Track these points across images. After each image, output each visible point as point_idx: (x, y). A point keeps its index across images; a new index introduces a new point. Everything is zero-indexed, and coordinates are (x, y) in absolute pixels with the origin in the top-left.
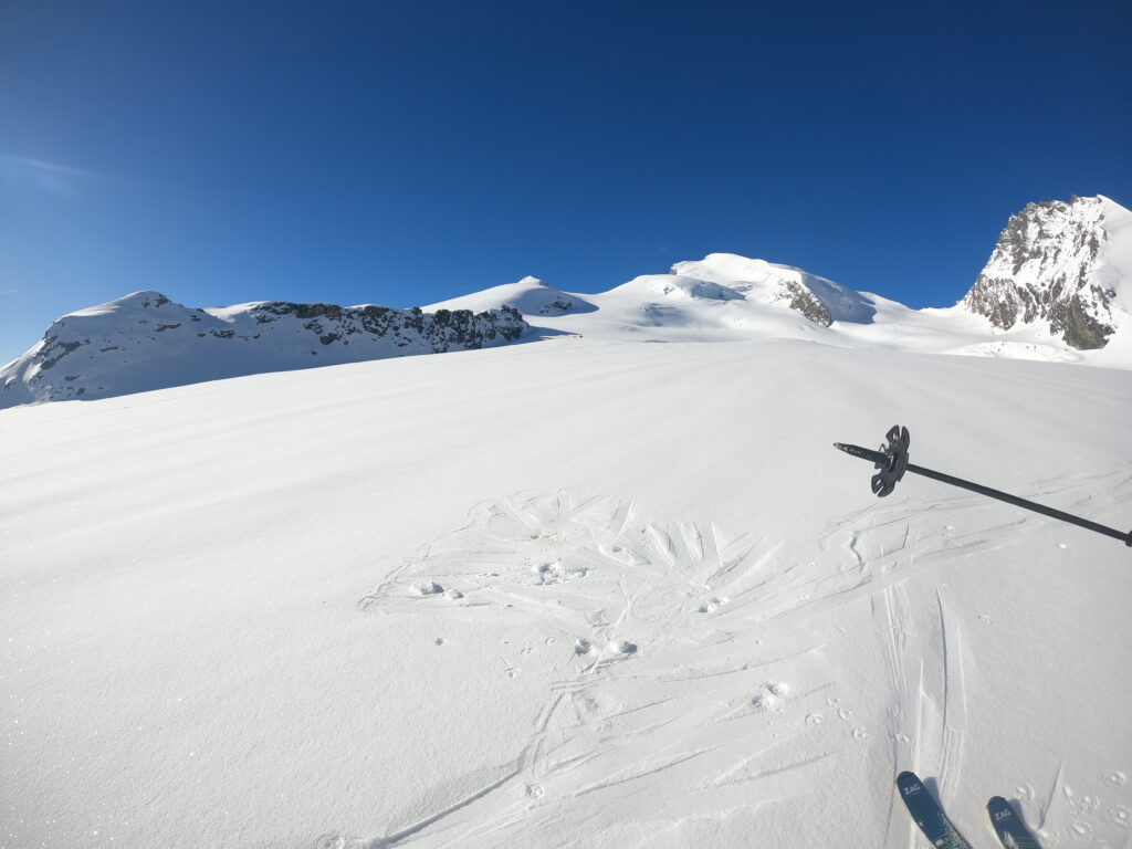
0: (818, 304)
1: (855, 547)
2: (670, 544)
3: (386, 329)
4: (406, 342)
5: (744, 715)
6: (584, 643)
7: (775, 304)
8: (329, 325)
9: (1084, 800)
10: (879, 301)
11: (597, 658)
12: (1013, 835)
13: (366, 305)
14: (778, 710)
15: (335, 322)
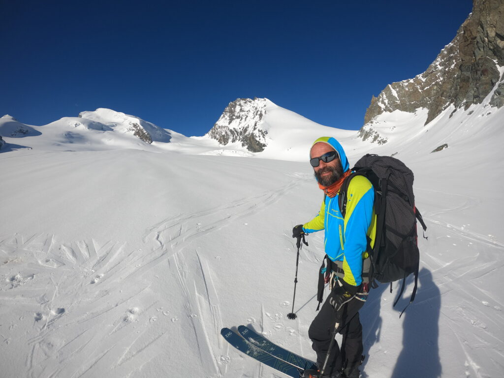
0: (146, 134)
1: (159, 239)
2: (73, 253)
5: (122, 328)
6: (39, 314)
7: (127, 133)
9: (275, 316)
10: (173, 133)
11: (46, 320)
12: (252, 338)
14: (136, 320)
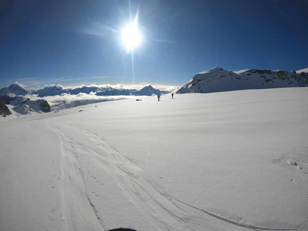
3: (285, 78)
4: (291, 82)
8: (268, 76)
13: (279, 70)
15: (270, 75)
